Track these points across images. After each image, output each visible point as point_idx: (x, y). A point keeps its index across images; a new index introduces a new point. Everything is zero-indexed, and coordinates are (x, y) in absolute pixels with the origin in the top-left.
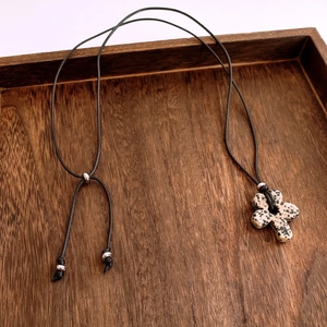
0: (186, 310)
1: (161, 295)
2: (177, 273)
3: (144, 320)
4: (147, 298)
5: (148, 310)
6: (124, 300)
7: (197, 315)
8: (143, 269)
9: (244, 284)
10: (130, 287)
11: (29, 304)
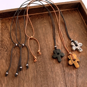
0: (50, 69)
1: (44, 66)
2: (47, 61)
3: (40, 72)
4: (41, 67)
5: (41, 70)
6: (35, 68)
7: (53, 71)
8: (39, 61)
9: (64, 63)
10: (36, 65)
11: (12, 70)
